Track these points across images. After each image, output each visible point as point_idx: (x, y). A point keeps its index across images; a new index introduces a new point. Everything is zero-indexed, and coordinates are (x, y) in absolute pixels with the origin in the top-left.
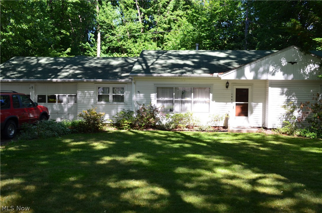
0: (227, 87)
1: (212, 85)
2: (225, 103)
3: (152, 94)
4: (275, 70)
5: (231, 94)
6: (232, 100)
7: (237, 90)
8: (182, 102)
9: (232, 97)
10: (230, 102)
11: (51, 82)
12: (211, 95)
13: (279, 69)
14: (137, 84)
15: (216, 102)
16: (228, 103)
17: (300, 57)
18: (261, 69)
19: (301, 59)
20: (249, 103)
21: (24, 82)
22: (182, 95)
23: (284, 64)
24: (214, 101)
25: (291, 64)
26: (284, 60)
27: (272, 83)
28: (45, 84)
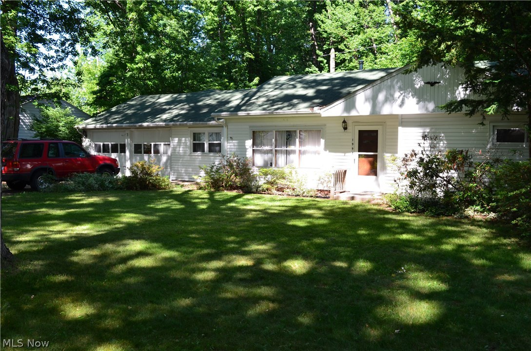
0: (345, 128)
1: (325, 125)
2: (343, 154)
3: (246, 142)
4: (403, 94)
5: (352, 140)
6: (353, 148)
7: (361, 133)
8: (288, 153)
9: (353, 144)
10: (350, 152)
11: (142, 127)
12: (322, 141)
13: (410, 94)
14: (229, 127)
15: (330, 151)
16: (347, 154)
17: (446, 71)
18: (381, 97)
19: (448, 74)
20: (379, 153)
21: (116, 128)
22: (287, 142)
23: (418, 84)
24: (328, 151)
25: (429, 85)
26: (419, 77)
27: (403, 120)
28: (139, 129)
